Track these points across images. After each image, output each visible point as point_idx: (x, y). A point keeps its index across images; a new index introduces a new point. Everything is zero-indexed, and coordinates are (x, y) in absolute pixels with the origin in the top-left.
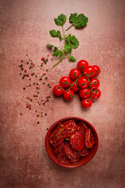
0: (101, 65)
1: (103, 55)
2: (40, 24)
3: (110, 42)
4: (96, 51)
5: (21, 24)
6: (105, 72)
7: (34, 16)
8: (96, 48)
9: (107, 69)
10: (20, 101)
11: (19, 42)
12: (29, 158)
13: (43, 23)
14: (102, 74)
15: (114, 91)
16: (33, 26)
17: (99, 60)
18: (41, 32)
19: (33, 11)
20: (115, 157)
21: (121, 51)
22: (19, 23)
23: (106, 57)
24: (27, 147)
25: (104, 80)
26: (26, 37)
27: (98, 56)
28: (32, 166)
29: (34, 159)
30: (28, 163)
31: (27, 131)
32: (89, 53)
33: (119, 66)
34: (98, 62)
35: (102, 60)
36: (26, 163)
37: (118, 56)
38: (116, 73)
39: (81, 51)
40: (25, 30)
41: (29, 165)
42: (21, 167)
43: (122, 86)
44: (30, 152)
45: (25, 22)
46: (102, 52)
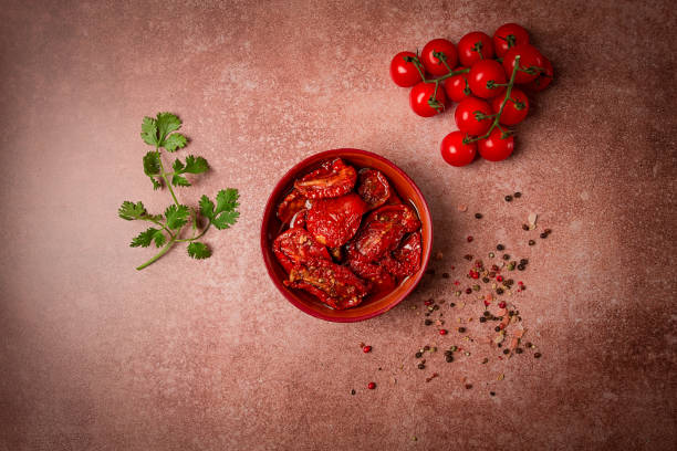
0: (285, 140)
1: (254, 134)
2: (170, 346)
3: (210, 116)
4: (241, 160)
5: (173, 406)
6: (307, 125)
7: (148, 366)
8: (232, 160)
9: (298, 118)
10: (419, 396)
11: (232, 409)
12: (609, 357)
13: (167, 337)
14: (315, 134)
15: (366, 88)
16: (179, 367)
17: (271, 149)
18: (196, 341)
19: (132, 372)
20: (594, 66)
21: (233, 79)
22: (172, 411)
23: (256, 127)
24: (571, 363)
25: (332, 127)
26: (215, 388)
27: (257, 152)
28: (633, 345)
29: (611, 341)
30: (625, 359)
31: (516, 366)
32: (249, 182)
33: (283, 80)
34: (274, 151)
35: (269, 139)
36: (626, 364)
37: (250, 86)
38: (307, 89)
39: (247, 210)
40: (192, 391)
41: (634, 354)
42: (639, 381)
43: (349, 62)
44: (587, 354)
45: (168, 392)
46: (241, 139)
